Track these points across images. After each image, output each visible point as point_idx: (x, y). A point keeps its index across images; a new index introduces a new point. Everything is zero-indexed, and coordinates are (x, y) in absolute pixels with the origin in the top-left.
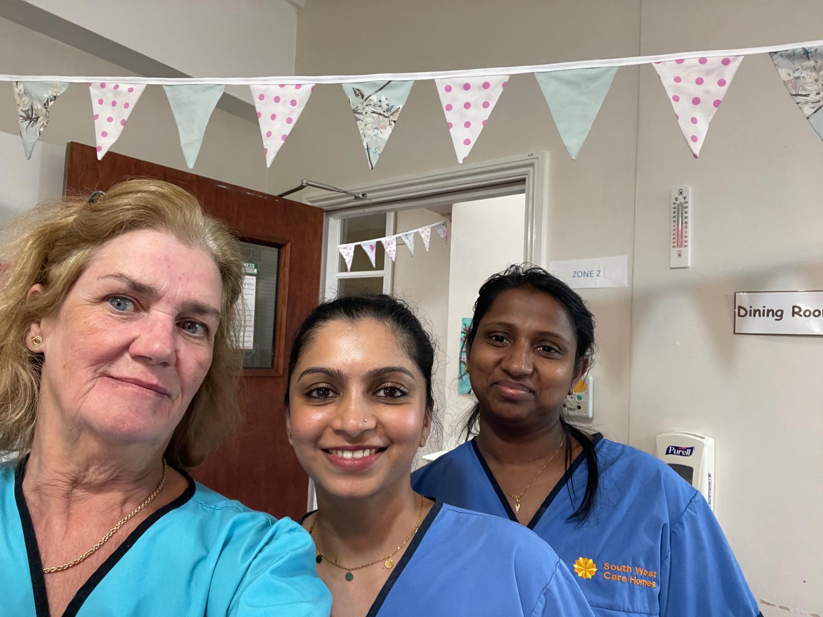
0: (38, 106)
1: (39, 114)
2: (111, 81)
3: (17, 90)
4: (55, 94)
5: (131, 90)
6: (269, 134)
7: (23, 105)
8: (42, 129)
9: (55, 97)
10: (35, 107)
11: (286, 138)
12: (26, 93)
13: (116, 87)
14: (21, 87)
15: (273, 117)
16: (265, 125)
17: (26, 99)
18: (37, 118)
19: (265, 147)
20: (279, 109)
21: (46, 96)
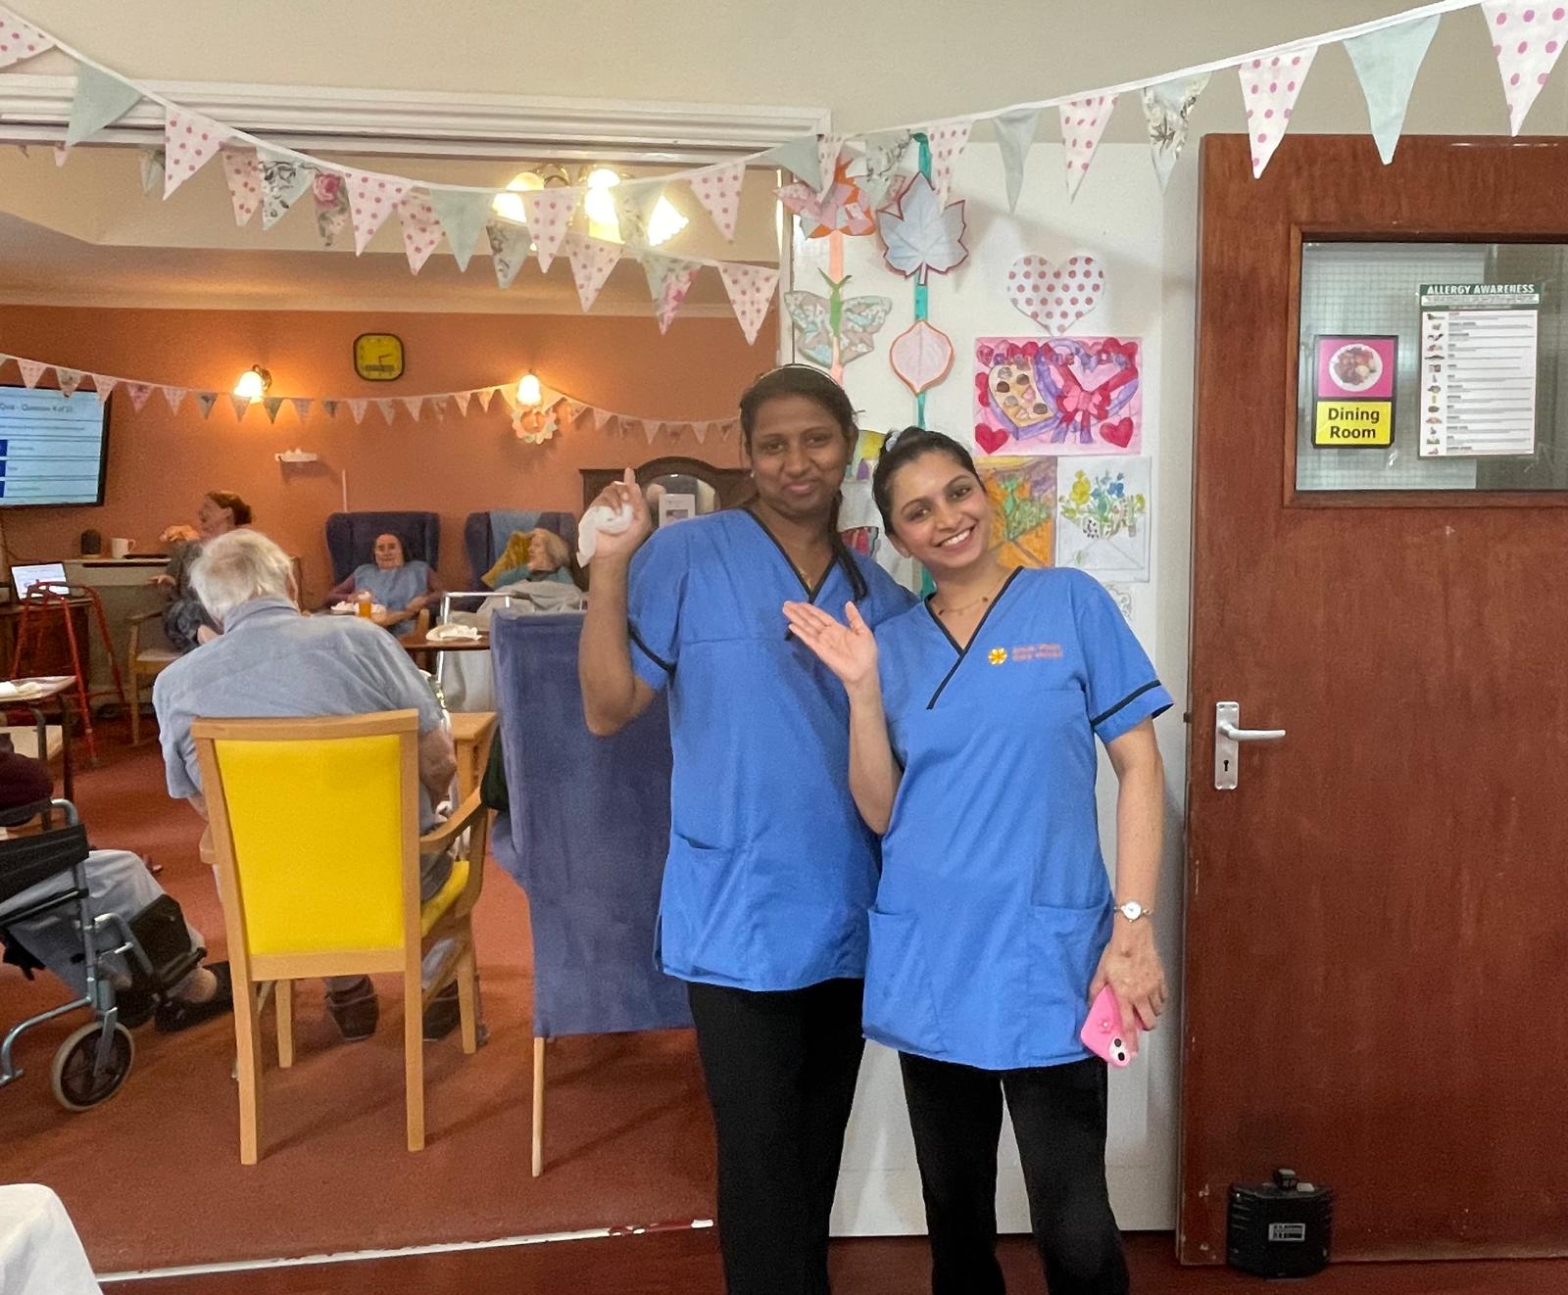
0: (1173, 117)
1: (1174, 128)
2: (1266, 55)
3: (1146, 100)
4: (1194, 94)
5: (1296, 61)
6: (1515, 80)
7: (1154, 118)
8: (1179, 149)
9: (1194, 98)
10: (1169, 118)
11: (1547, 80)
12: (1157, 101)
13: (1275, 62)
14: (1150, 94)
15: (1523, 48)
16: (1507, 66)
17: (1157, 110)
18: (1173, 134)
19: (1509, 102)
20: (1533, 32)
21: (1183, 99)
